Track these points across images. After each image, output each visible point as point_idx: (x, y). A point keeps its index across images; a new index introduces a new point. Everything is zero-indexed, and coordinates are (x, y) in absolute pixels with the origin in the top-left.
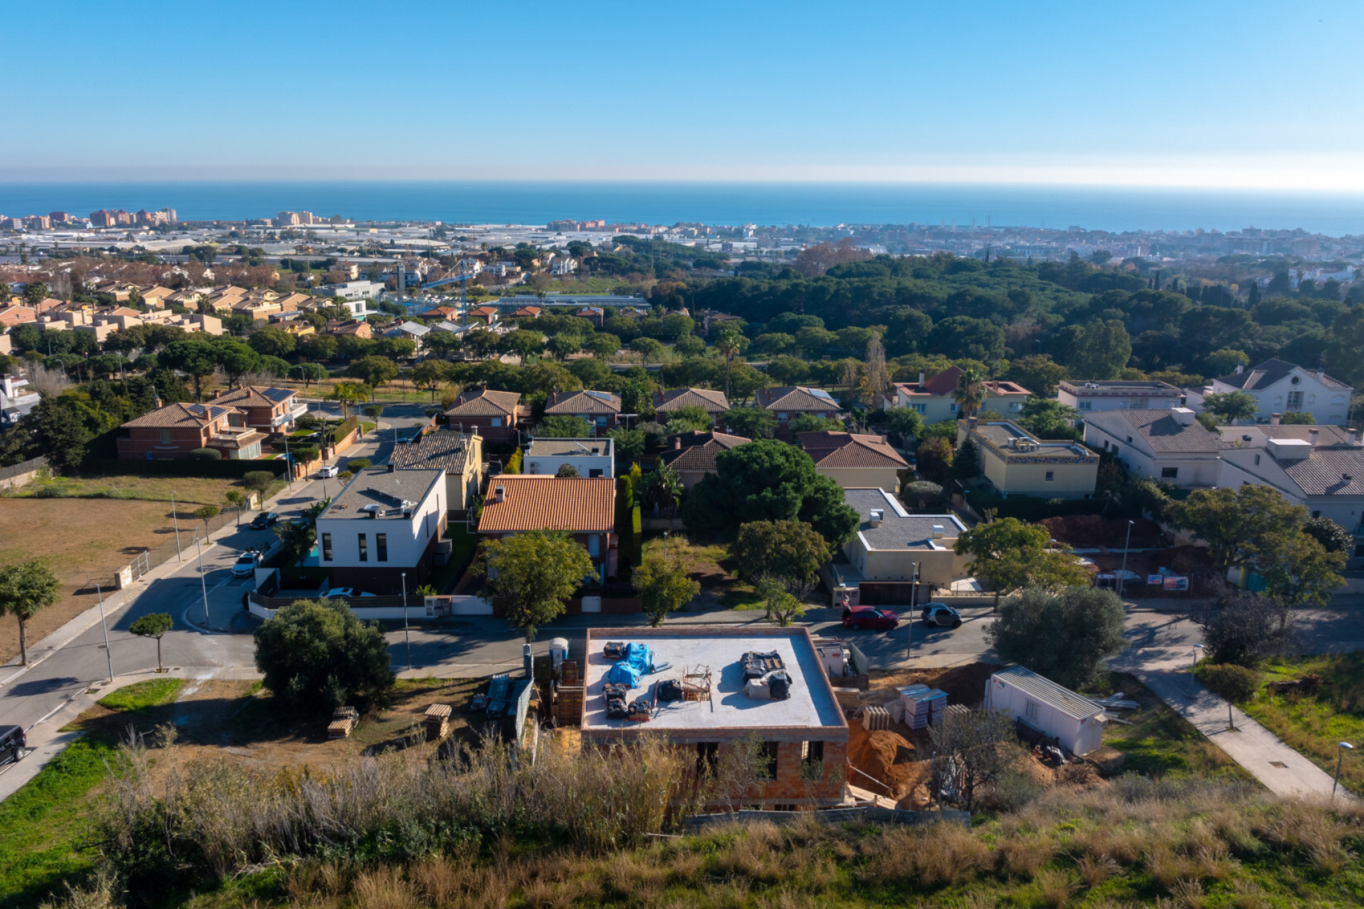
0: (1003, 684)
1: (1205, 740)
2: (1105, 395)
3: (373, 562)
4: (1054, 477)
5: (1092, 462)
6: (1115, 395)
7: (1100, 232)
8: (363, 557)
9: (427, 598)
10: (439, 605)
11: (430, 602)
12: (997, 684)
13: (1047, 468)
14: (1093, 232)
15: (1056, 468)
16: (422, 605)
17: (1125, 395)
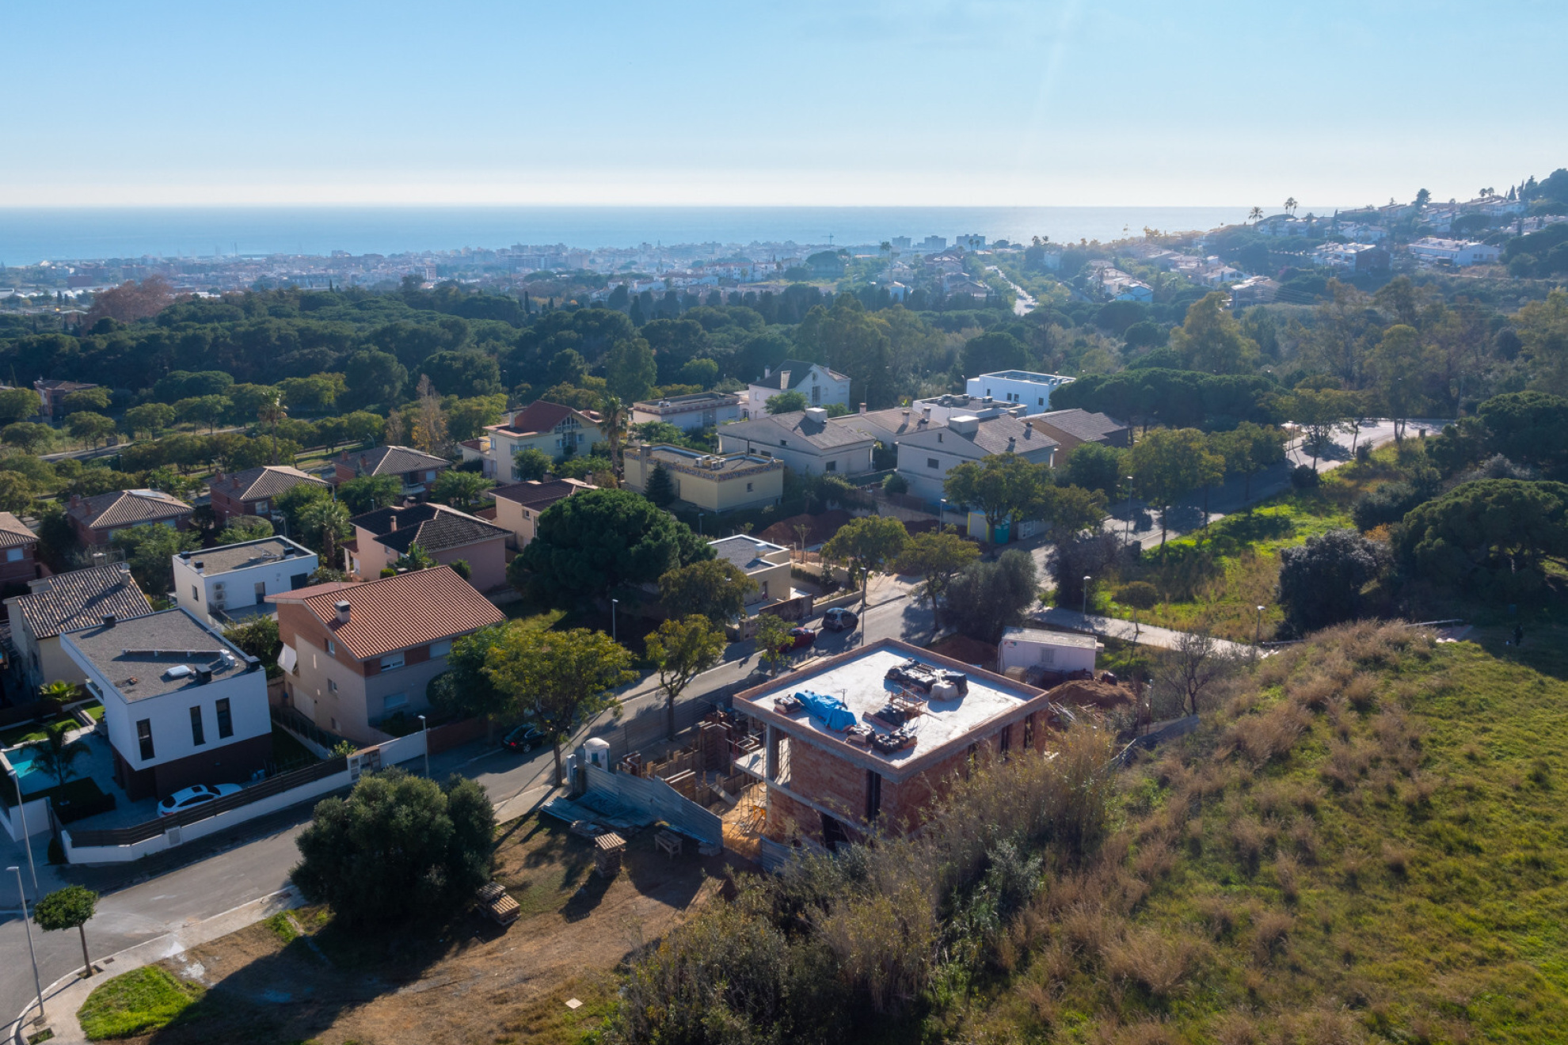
0: (1014, 643)
1: (1134, 645)
2: (682, 411)
3: (213, 740)
4: (753, 487)
5: (779, 468)
6: (690, 410)
7: (374, 256)
8: (199, 739)
9: (349, 757)
10: (367, 761)
11: (355, 761)
12: (1009, 644)
13: (746, 480)
14: (366, 255)
15: (755, 479)
16: (345, 768)
17: (698, 408)
